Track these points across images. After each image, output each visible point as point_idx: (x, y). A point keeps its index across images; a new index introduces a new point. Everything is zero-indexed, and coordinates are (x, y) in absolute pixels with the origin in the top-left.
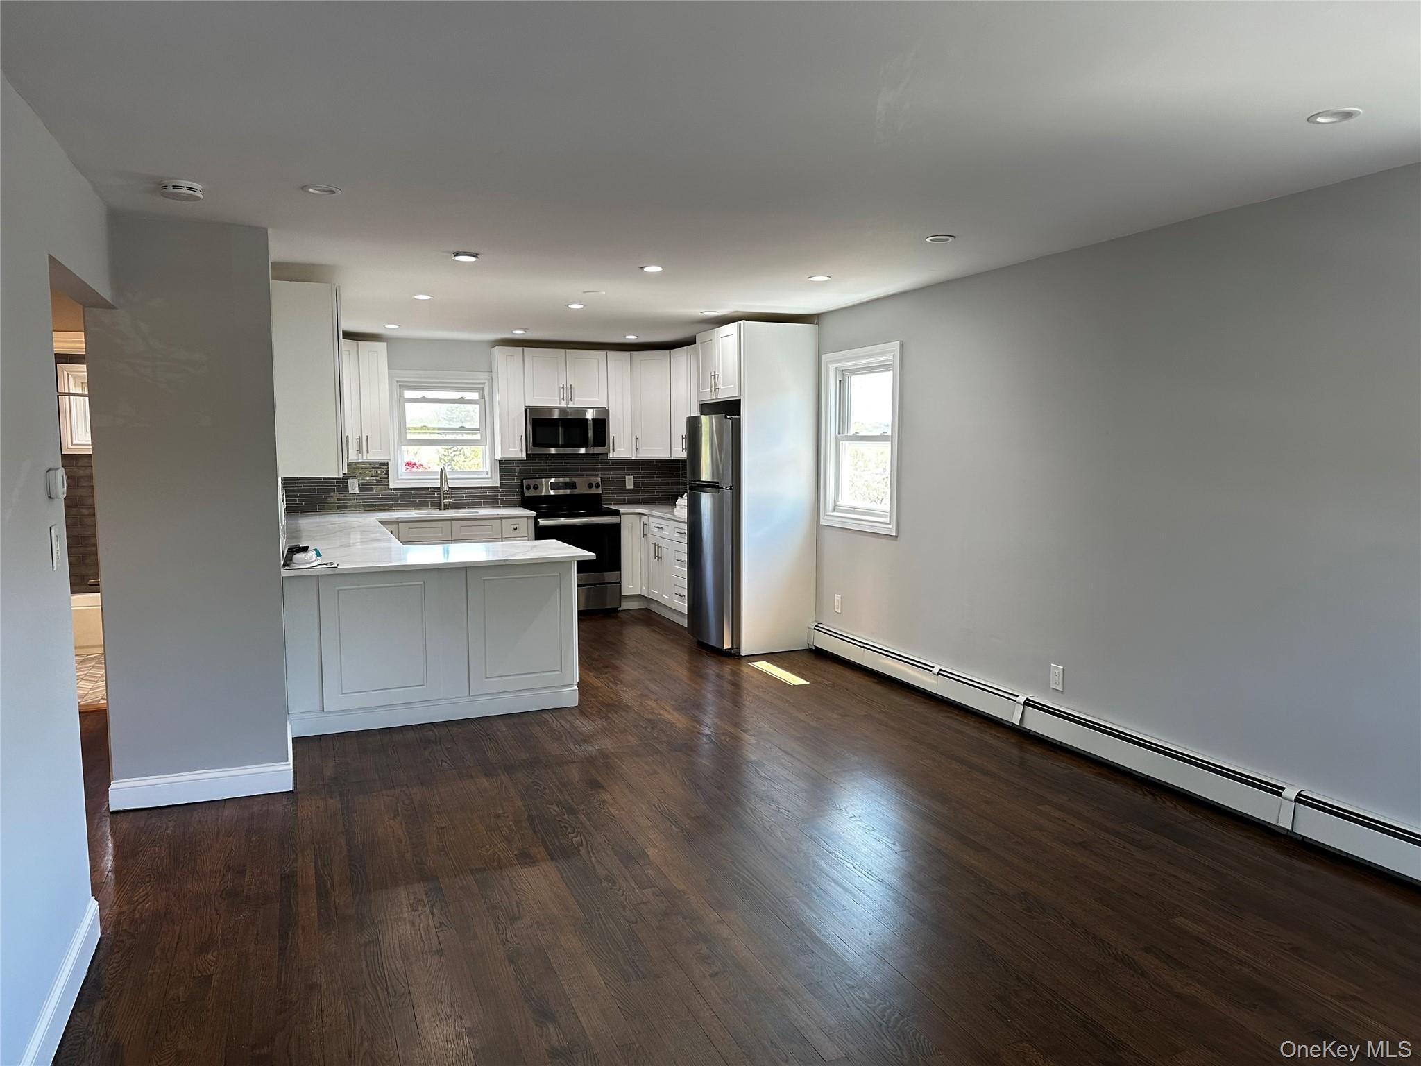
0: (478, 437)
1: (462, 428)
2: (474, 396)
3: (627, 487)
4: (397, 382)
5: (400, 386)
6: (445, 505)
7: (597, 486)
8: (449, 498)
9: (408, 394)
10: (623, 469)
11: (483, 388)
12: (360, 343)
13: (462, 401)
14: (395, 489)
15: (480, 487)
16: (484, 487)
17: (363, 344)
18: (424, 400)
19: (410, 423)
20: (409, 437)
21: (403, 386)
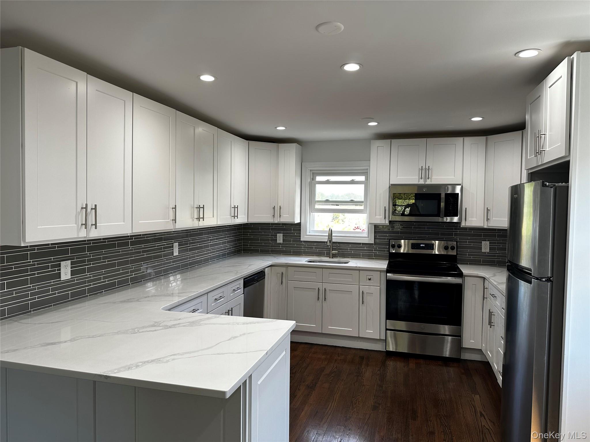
0: (362, 208)
1: (352, 201)
2: (362, 178)
3: (483, 250)
4: (311, 170)
5: (313, 173)
6: (333, 255)
7: (453, 248)
8: (335, 250)
9: (319, 178)
10: (481, 236)
11: (367, 172)
12: (280, 144)
13: (352, 182)
14: (304, 242)
15: (360, 244)
16: (363, 244)
17: (281, 145)
18: (328, 182)
19: (318, 198)
20: (317, 206)
21: (315, 174)
